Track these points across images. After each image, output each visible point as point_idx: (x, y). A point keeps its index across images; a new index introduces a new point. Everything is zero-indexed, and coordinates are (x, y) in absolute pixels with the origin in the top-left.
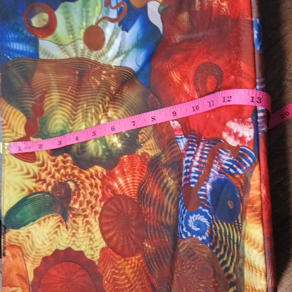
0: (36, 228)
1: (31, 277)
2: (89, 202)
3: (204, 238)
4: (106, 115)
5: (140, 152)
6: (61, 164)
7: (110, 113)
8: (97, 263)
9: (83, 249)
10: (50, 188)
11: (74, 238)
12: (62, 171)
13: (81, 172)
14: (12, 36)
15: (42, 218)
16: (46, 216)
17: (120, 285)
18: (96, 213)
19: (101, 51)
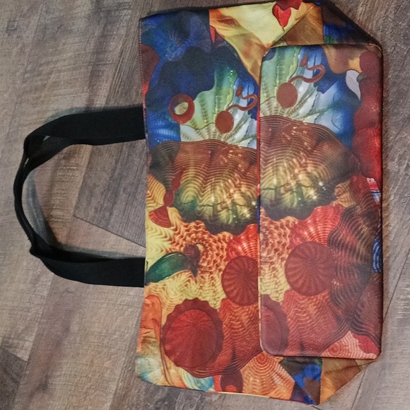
0: (170, 281)
1: (164, 321)
2: (215, 262)
6: (193, 229)
8: (218, 310)
9: (207, 299)
10: (182, 249)
11: (201, 291)
12: (193, 235)
13: (210, 237)
16: (179, 272)
18: (220, 270)
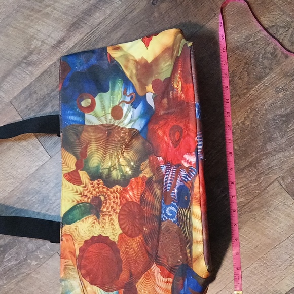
0: (81, 224)
1: (77, 253)
2: (112, 207)
3: (175, 220)
4: (123, 155)
5: (141, 175)
6: (96, 185)
7: (125, 154)
8: (116, 243)
9: (108, 235)
10: (89, 200)
11: (103, 229)
12: (97, 190)
13: (108, 190)
14: (70, 112)
15: (85, 218)
16: (87, 217)
17: (130, 255)
18: (116, 213)
19: (121, 120)
